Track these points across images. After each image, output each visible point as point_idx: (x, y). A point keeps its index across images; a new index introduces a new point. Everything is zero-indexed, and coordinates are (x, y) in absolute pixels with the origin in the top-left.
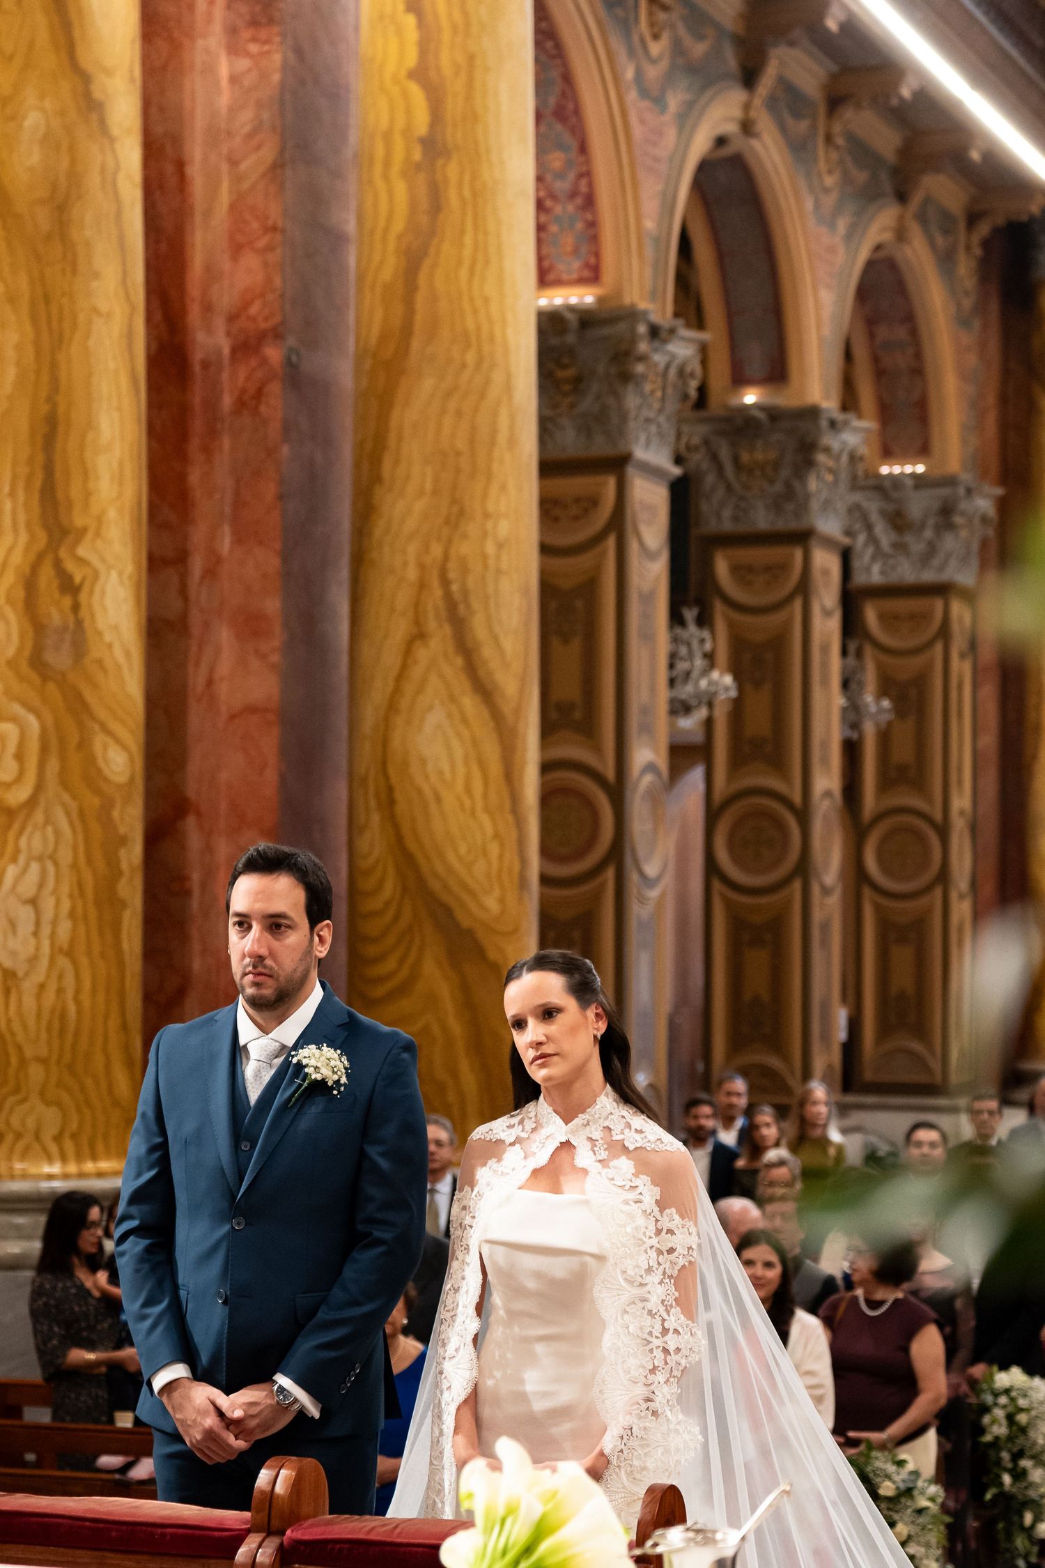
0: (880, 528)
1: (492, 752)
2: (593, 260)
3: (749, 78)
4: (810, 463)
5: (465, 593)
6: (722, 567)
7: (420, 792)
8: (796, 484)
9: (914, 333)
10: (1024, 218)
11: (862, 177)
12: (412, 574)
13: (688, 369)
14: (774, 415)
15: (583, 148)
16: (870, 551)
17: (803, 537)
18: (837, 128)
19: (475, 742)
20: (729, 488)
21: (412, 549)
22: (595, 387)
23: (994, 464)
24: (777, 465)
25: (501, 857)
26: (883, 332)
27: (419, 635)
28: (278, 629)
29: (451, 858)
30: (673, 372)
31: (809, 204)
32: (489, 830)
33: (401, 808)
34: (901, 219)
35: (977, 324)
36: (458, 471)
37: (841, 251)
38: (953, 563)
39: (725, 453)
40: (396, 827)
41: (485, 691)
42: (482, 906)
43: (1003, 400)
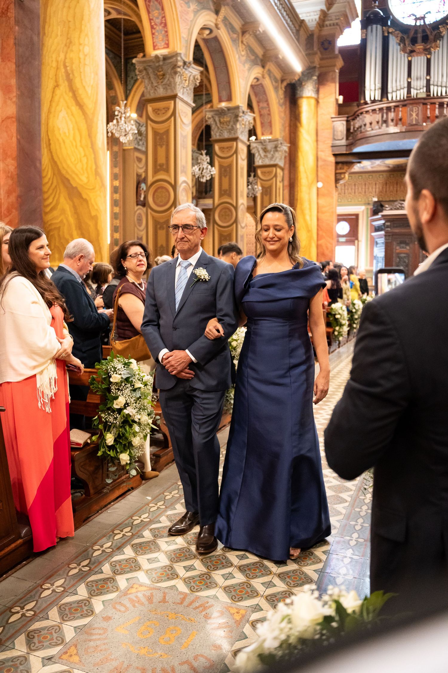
0: (261, 152)
1: (83, 126)
2: (167, 42)
3: (217, 12)
4: (237, 121)
5: (72, 71)
6: (217, 147)
7: (58, 140)
8: (234, 126)
9: (268, 104)
10: (294, 81)
11: (253, 57)
12: (54, 64)
13: (196, 77)
14: (229, 109)
15: (163, 9)
16: (259, 157)
17: (236, 139)
18: (244, 39)
19: (76, 123)
20: (218, 128)
21: (54, 56)
22: (168, 76)
23: (288, 139)
24: (229, 122)
25: (87, 163)
26: (261, 105)
27: (57, 86)
28: (15, 90)
29: (69, 162)
30: (192, 78)
31: (237, 56)
32: (83, 154)
33: (52, 146)
34: (263, 72)
35: (284, 107)
36: (69, 28)
37: (247, 72)
38: (278, 160)
39: (217, 119)
40: (51, 153)
41: (80, 105)
42: (80, 179)
43: (290, 126)
